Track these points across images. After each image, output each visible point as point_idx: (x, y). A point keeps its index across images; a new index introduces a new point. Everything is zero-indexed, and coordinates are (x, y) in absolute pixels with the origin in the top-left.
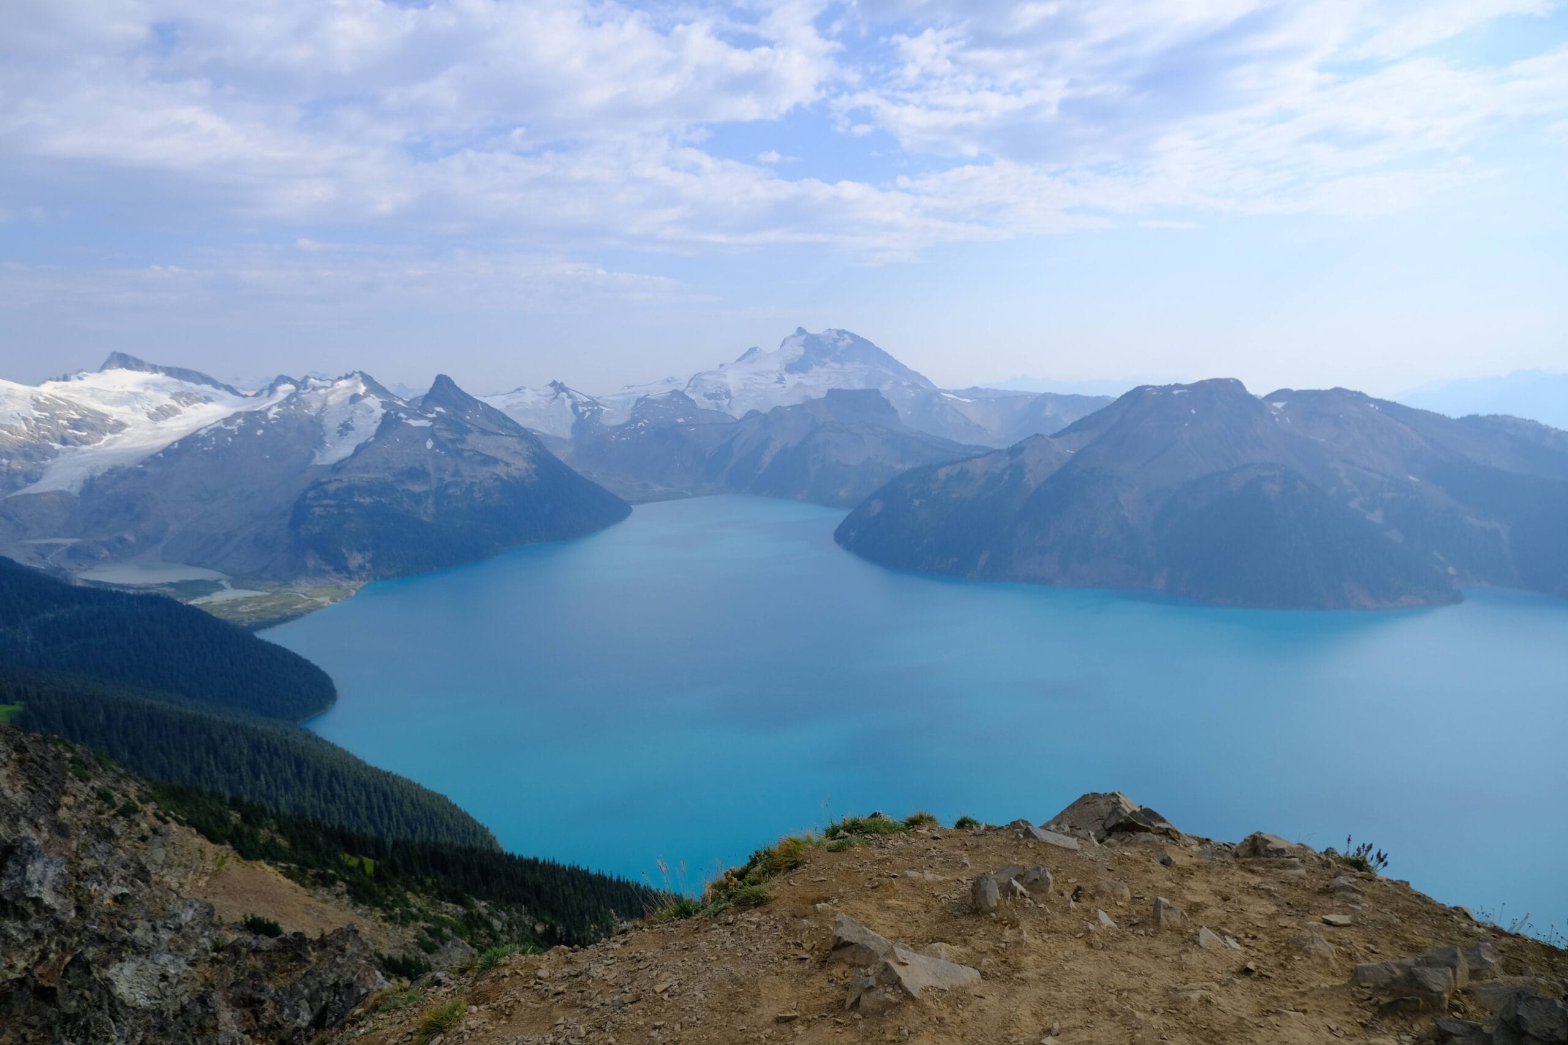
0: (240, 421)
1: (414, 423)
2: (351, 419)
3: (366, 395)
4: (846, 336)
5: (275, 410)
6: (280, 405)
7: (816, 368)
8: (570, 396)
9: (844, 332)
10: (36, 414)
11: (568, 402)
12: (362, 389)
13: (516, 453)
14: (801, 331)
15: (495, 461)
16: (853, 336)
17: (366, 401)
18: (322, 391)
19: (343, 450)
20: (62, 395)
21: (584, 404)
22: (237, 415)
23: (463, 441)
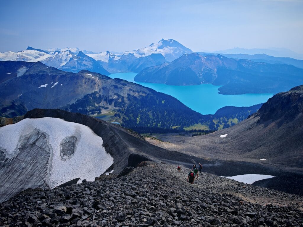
0: (49, 59)
1: (75, 59)
2: (67, 58)
3: (69, 54)
4: (172, 41)
5: (54, 57)
6: (55, 56)
7: (165, 48)
8: (109, 54)
9: (172, 40)
10: (18, 58)
11: (109, 55)
12: (69, 53)
13: (90, 64)
14: (163, 39)
15: (87, 66)
16: (174, 41)
17: (69, 55)
18: (62, 54)
19: (64, 64)
20: (21, 54)
21: (112, 56)
22: (48, 58)
23: (82, 62)
